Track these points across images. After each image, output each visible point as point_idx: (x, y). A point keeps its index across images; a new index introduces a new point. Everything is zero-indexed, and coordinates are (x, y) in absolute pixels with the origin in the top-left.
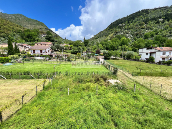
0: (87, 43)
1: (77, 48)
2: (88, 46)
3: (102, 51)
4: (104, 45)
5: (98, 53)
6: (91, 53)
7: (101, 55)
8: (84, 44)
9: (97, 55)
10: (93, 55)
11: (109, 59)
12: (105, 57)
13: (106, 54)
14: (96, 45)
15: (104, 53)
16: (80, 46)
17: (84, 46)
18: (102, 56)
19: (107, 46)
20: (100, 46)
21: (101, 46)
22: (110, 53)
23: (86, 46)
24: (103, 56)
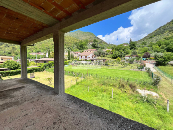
0: (134, 45)
1: (118, 52)
2: (135, 49)
3: (153, 54)
4: (163, 45)
5: (147, 56)
6: (135, 57)
7: (150, 59)
8: (129, 47)
9: (145, 59)
10: (138, 60)
11: (164, 65)
12: (156, 61)
13: (158, 59)
14: (148, 46)
15: (156, 58)
16: (121, 50)
17: (129, 49)
18: (153, 61)
19: (169, 46)
20: (156, 47)
22: (166, 57)
23: (131, 49)
24: (155, 61)
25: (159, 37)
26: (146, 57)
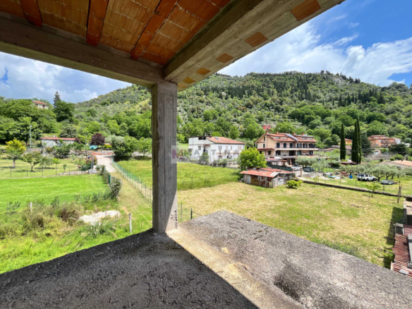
0: (67, 111)
2: (71, 121)
3: (109, 138)
4: (124, 124)
5: (98, 141)
6: (72, 143)
7: (105, 148)
8: (55, 115)
9: (95, 147)
10: (79, 148)
11: (127, 158)
12: (115, 153)
13: (117, 147)
14: (101, 121)
15: (114, 145)
17: (55, 120)
18: (109, 151)
19: (131, 127)
20: (113, 124)
21: (116, 124)
22: (128, 144)
23: (59, 120)
24: (112, 151)
25: (117, 107)
26: (98, 144)
